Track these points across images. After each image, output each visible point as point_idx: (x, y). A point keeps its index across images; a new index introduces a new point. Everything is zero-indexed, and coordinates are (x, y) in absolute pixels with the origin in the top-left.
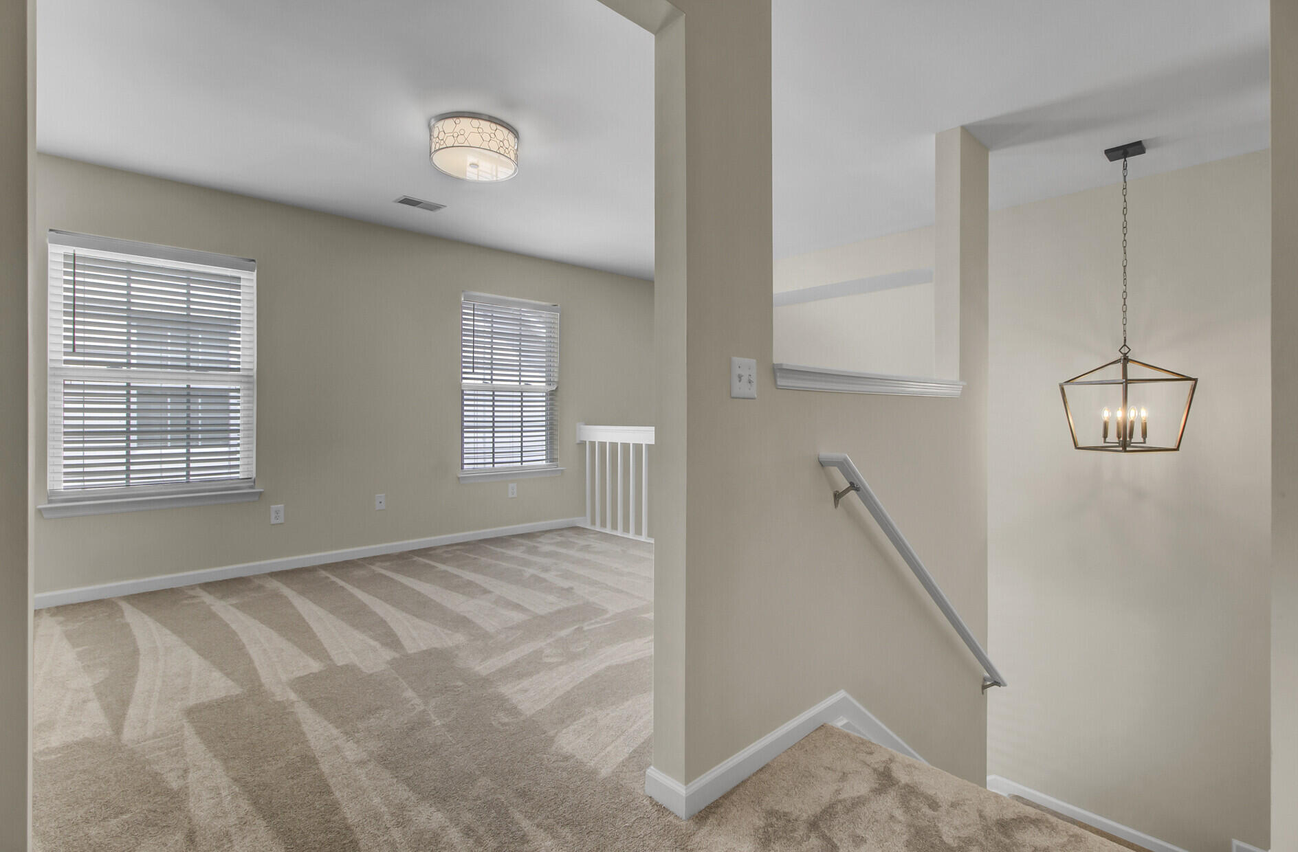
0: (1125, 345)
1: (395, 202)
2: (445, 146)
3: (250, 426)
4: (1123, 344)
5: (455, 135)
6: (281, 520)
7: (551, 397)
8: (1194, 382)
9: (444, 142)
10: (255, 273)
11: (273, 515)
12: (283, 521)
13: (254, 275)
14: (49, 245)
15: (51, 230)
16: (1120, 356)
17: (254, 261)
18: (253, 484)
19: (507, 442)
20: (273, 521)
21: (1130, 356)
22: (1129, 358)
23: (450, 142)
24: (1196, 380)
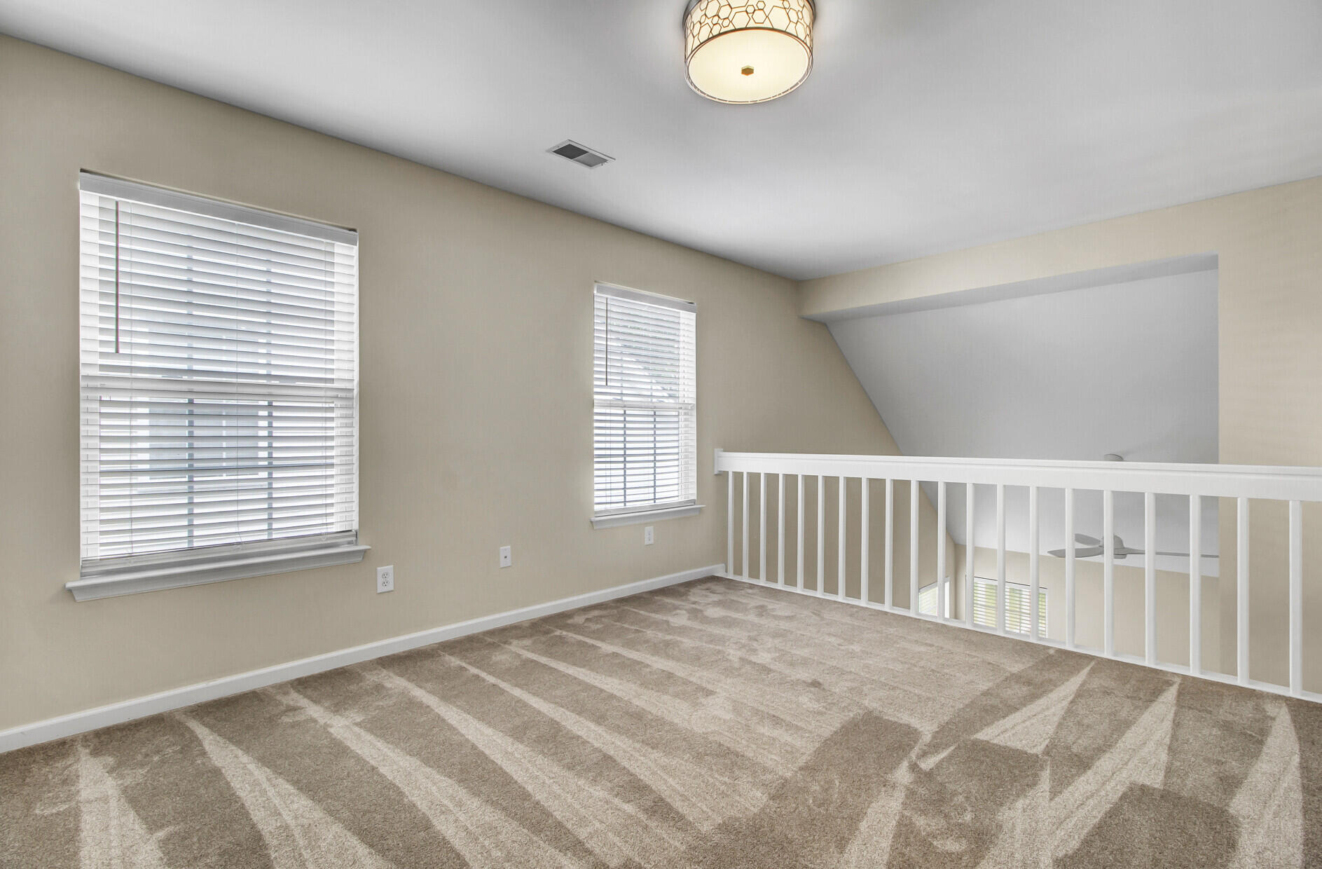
1: (548, 151)
2: (731, 27)
3: (348, 458)
5: (750, 10)
6: (390, 587)
7: (685, 417)
9: (731, 22)
10: (356, 248)
11: (380, 580)
12: (392, 589)
13: (354, 251)
14: (81, 192)
15: (82, 171)
17: (354, 230)
18: (354, 539)
19: (639, 477)
20: (381, 589)
23: (741, 20)
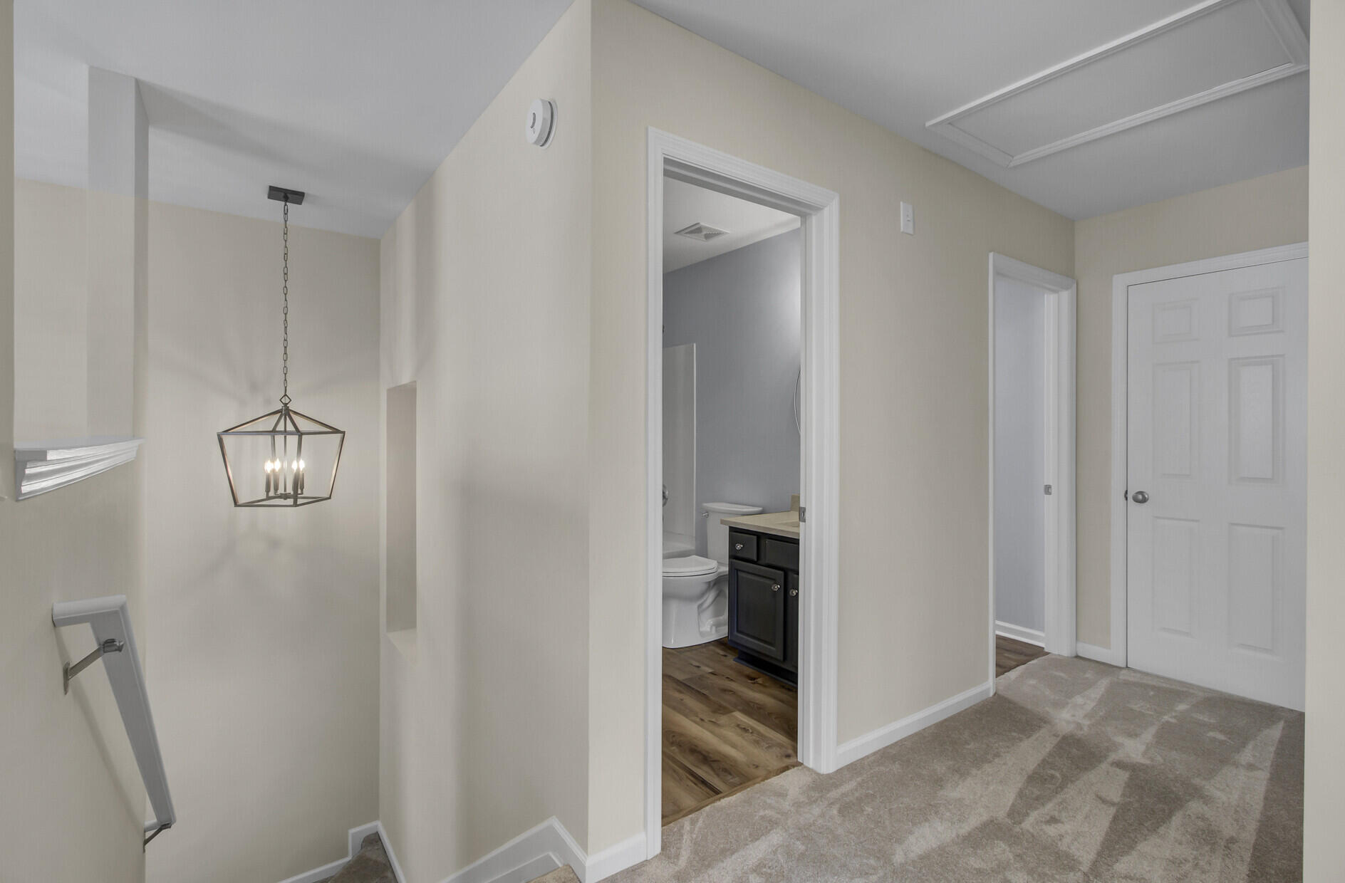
0: (285, 395)
4: (284, 394)
8: (342, 434)
16: (279, 406)
21: (291, 407)
22: (290, 408)
24: (344, 433)
